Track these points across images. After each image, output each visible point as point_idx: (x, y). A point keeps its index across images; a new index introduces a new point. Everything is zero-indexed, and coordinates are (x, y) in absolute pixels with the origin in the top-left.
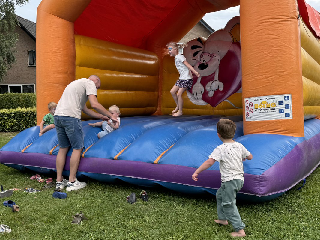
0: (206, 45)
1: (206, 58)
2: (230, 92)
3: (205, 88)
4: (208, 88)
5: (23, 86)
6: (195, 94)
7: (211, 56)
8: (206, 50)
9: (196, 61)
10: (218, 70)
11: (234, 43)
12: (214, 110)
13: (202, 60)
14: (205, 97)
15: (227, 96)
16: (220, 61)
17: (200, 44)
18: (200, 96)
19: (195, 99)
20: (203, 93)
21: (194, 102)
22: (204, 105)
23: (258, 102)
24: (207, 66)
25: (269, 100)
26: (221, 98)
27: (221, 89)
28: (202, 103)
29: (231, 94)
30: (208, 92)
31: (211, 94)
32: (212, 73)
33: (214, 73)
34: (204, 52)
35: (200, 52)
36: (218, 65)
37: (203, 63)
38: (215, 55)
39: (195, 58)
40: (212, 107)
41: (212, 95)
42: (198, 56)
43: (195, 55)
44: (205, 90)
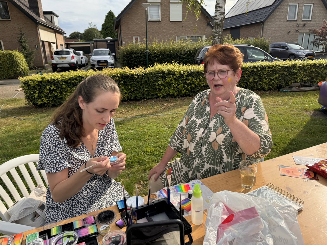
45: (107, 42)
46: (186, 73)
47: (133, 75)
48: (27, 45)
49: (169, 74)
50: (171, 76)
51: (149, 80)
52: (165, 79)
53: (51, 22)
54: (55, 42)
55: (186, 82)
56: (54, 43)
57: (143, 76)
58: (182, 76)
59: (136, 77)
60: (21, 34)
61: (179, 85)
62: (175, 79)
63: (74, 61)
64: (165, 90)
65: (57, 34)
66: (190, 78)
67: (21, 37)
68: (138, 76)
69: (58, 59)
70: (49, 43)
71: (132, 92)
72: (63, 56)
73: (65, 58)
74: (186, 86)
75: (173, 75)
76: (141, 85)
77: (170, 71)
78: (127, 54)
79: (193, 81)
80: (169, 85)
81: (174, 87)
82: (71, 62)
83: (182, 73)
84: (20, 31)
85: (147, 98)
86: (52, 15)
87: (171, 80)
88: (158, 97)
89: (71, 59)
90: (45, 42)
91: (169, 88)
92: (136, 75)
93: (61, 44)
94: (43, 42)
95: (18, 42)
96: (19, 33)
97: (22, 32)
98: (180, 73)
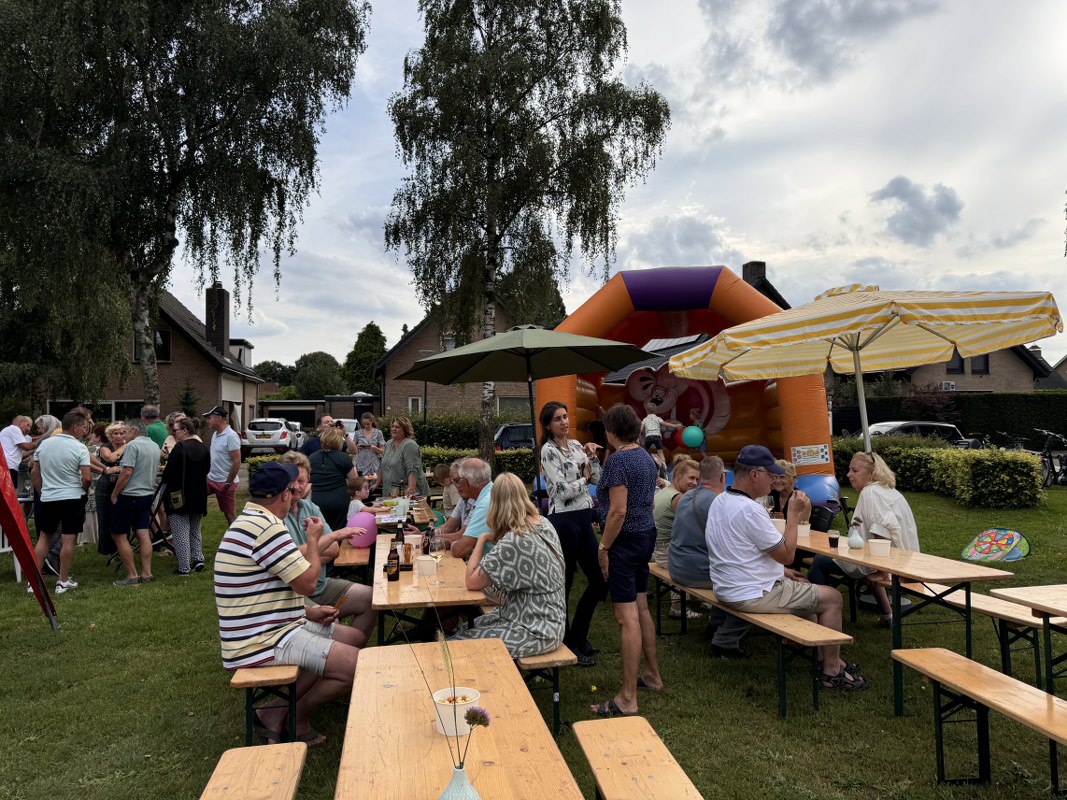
1: (660, 392)
5: (117, 404)
7: (666, 391)
8: (659, 383)
10: (675, 407)
13: (655, 394)
16: (679, 397)
17: (650, 376)
23: (806, 450)
24: (662, 401)
25: (814, 448)
32: (668, 410)
33: (670, 412)
34: (656, 386)
35: (652, 385)
36: (675, 401)
38: (672, 390)
39: (645, 391)
40: (669, 451)
42: (649, 389)
43: (645, 388)
45: (356, 402)
53: (239, 360)
54: (242, 401)
56: (238, 404)
60: (188, 389)
63: (285, 442)
65: (246, 386)
70: (232, 405)
72: (266, 432)
73: (269, 436)
82: (279, 444)
84: (187, 384)
86: (242, 347)
89: (281, 438)
93: (252, 404)
96: (185, 386)
97: (191, 386)
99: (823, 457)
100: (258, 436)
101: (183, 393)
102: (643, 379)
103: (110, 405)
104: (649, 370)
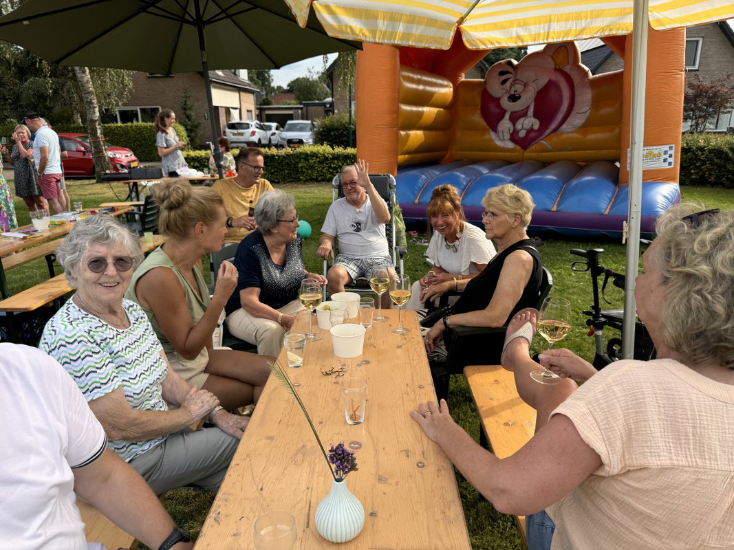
0: (519, 71)
1: (519, 87)
2: (548, 131)
3: (514, 125)
4: (519, 126)
5: (141, 109)
6: (501, 134)
7: (525, 85)
8: (518, 77)
9: (504, 91)
10: (533, 104)
11: (556, 70)
12: (525, 154)
13: (513, 89)
14: (514, 137)
15: (543, 136)
16: (538, 92)
17: (510, 69)
18: (508, 136)
19: (501, 139)
20: (511, 132)
21: (498, 143)
22: (512, 147)
24: (519, 97)
25: (656, 150)
26: (535, 139)
27: (536, 127)
28: (510, 145)
29: (549, 134)
30: (518, 132)
31: (522, 134)
32: (526, 106)
33: (528, 108)
34: (515, 80)
35: (511, 80)
36: (534, 96)
37: (513, 93)
38: (531, 84)
39: (503, 86)
40: (522, 150)
41: (524, 135)
42: (508, 84)
43: (504, 82)
44: (515, 129)
45: (325, 107)
46: (330, 156)
47: (273, 156)
48: (192, 113)
49: (314, 156)
50: (314, 158)
51: (291, 162)
52: (309, 162)
53: (235, 74)
54: (239, 106)
55: (331, 166)
56: (236, 109)
57: (284, 157)
58: (326, 159)
59: (276, 157)
60: (186, 97)
61: (323, 168)
62: (319, 162)
63: (255, 139)
64: (307, 173)
65: (242, 93)
66: (336, 161)
67: (186, 102)
68: (279, 156)
69: (231, 135)
70: (228, 110)
71: (272, 173)
72: (240, 131)
73: (242, 134)
74: (331, 170)
75: (317, 157)
76: (282, 166)
77: (315, 153)
78: (324, 131)
79: (339, 165)
80: (312, 167)
81: (318, 171)
82: (250, 140)
83: (327, 156)
84: (185, 93)
85: (288, 180)
87: (314, 162)
88: (301, 180)
89: (251, 136)
90: (220, 108)
91: (312, 171)
92: (277, 155)
93: (249, 109)
94: (217, 108)
95: (180, 108)
96: (183, 95)
97: (188, 95)
98: (324, 155)
99: (665, 160)
100: (234, 134)
101: (182, 100)
102: (501, 73)
103: (137, 111)
104: (510, 63)
